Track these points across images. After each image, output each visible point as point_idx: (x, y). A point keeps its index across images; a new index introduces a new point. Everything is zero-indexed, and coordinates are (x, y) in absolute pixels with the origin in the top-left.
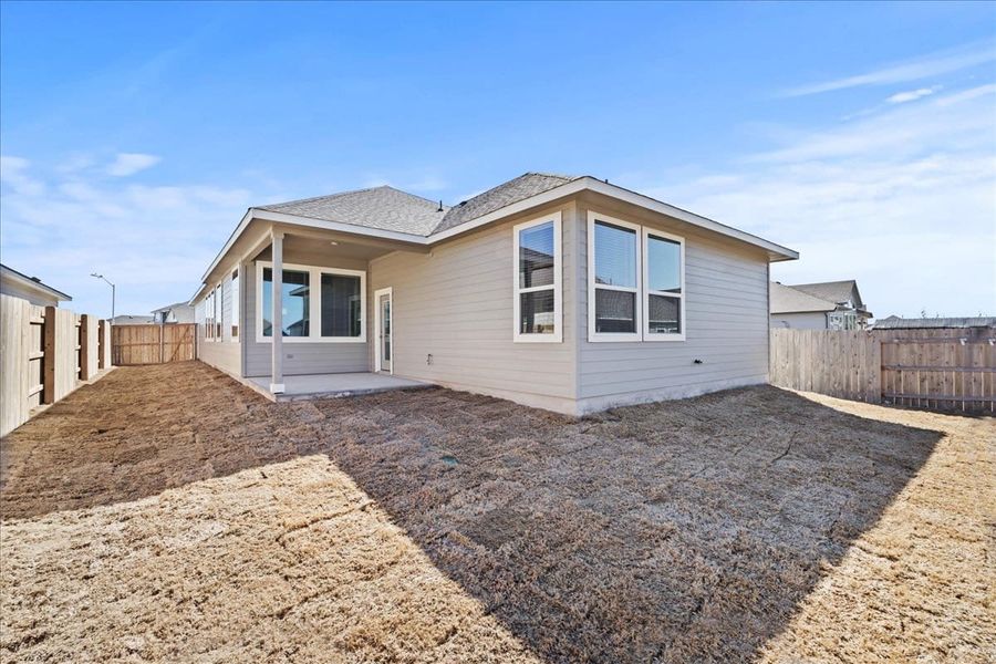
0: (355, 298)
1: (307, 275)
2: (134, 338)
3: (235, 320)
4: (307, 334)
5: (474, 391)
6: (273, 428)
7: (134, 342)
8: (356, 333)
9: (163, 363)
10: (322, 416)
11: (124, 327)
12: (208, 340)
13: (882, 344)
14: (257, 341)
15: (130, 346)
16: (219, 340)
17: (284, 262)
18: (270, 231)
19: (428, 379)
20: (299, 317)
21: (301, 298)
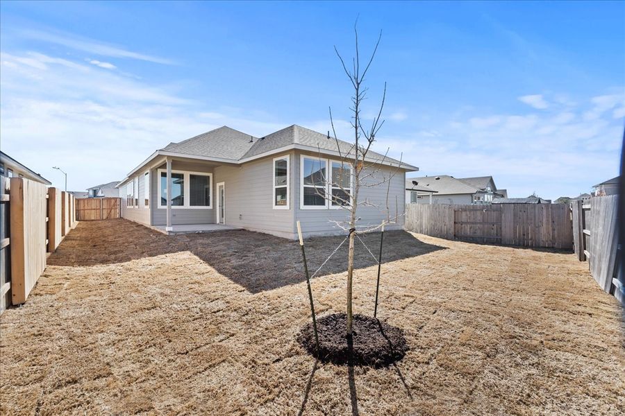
0: (207, 186)
1: (183, 175)
2: (86, 205)
3: (147, 196)
4: (183, 204)
5: (258, 231)
6: (168, 244)
7: (86, 208)
8: (208, 204)
9: (102, 220)
10: (189, 240)
11: (81, 199)
12: (128, 207)
13: (455, 211)
14: (158, 208)
15: (84, 210)
16: (137, 207)
17: (172, 169)
18: (165, 159)
19: (239, 225)
20: (179, 194)
21: (179, 185)
